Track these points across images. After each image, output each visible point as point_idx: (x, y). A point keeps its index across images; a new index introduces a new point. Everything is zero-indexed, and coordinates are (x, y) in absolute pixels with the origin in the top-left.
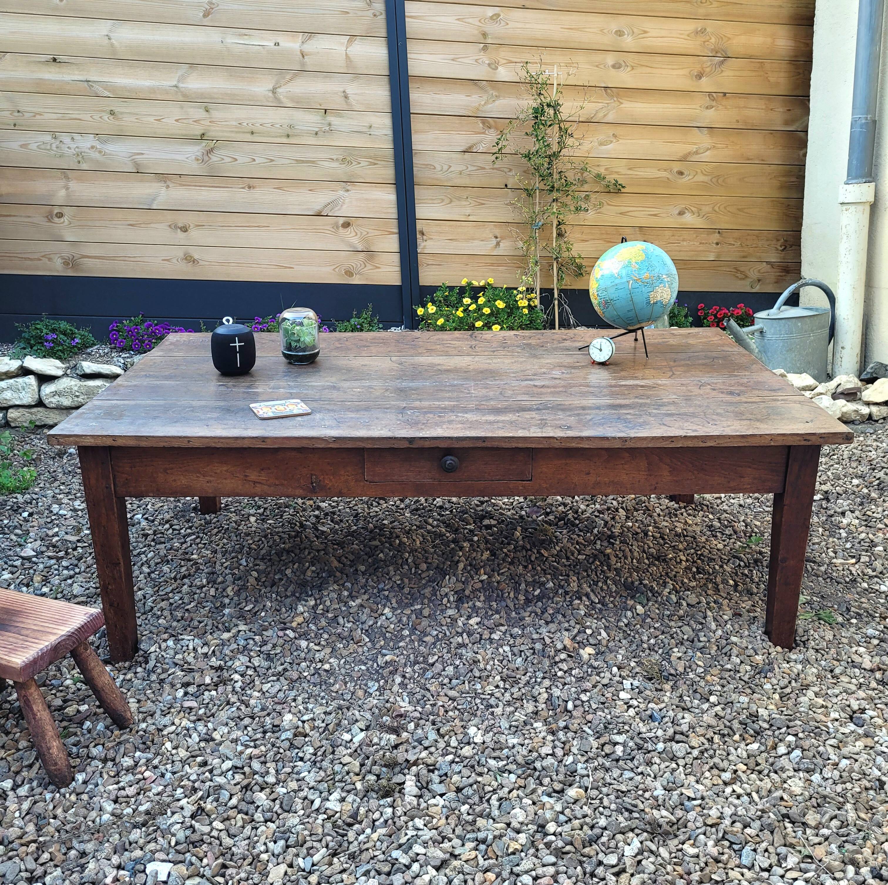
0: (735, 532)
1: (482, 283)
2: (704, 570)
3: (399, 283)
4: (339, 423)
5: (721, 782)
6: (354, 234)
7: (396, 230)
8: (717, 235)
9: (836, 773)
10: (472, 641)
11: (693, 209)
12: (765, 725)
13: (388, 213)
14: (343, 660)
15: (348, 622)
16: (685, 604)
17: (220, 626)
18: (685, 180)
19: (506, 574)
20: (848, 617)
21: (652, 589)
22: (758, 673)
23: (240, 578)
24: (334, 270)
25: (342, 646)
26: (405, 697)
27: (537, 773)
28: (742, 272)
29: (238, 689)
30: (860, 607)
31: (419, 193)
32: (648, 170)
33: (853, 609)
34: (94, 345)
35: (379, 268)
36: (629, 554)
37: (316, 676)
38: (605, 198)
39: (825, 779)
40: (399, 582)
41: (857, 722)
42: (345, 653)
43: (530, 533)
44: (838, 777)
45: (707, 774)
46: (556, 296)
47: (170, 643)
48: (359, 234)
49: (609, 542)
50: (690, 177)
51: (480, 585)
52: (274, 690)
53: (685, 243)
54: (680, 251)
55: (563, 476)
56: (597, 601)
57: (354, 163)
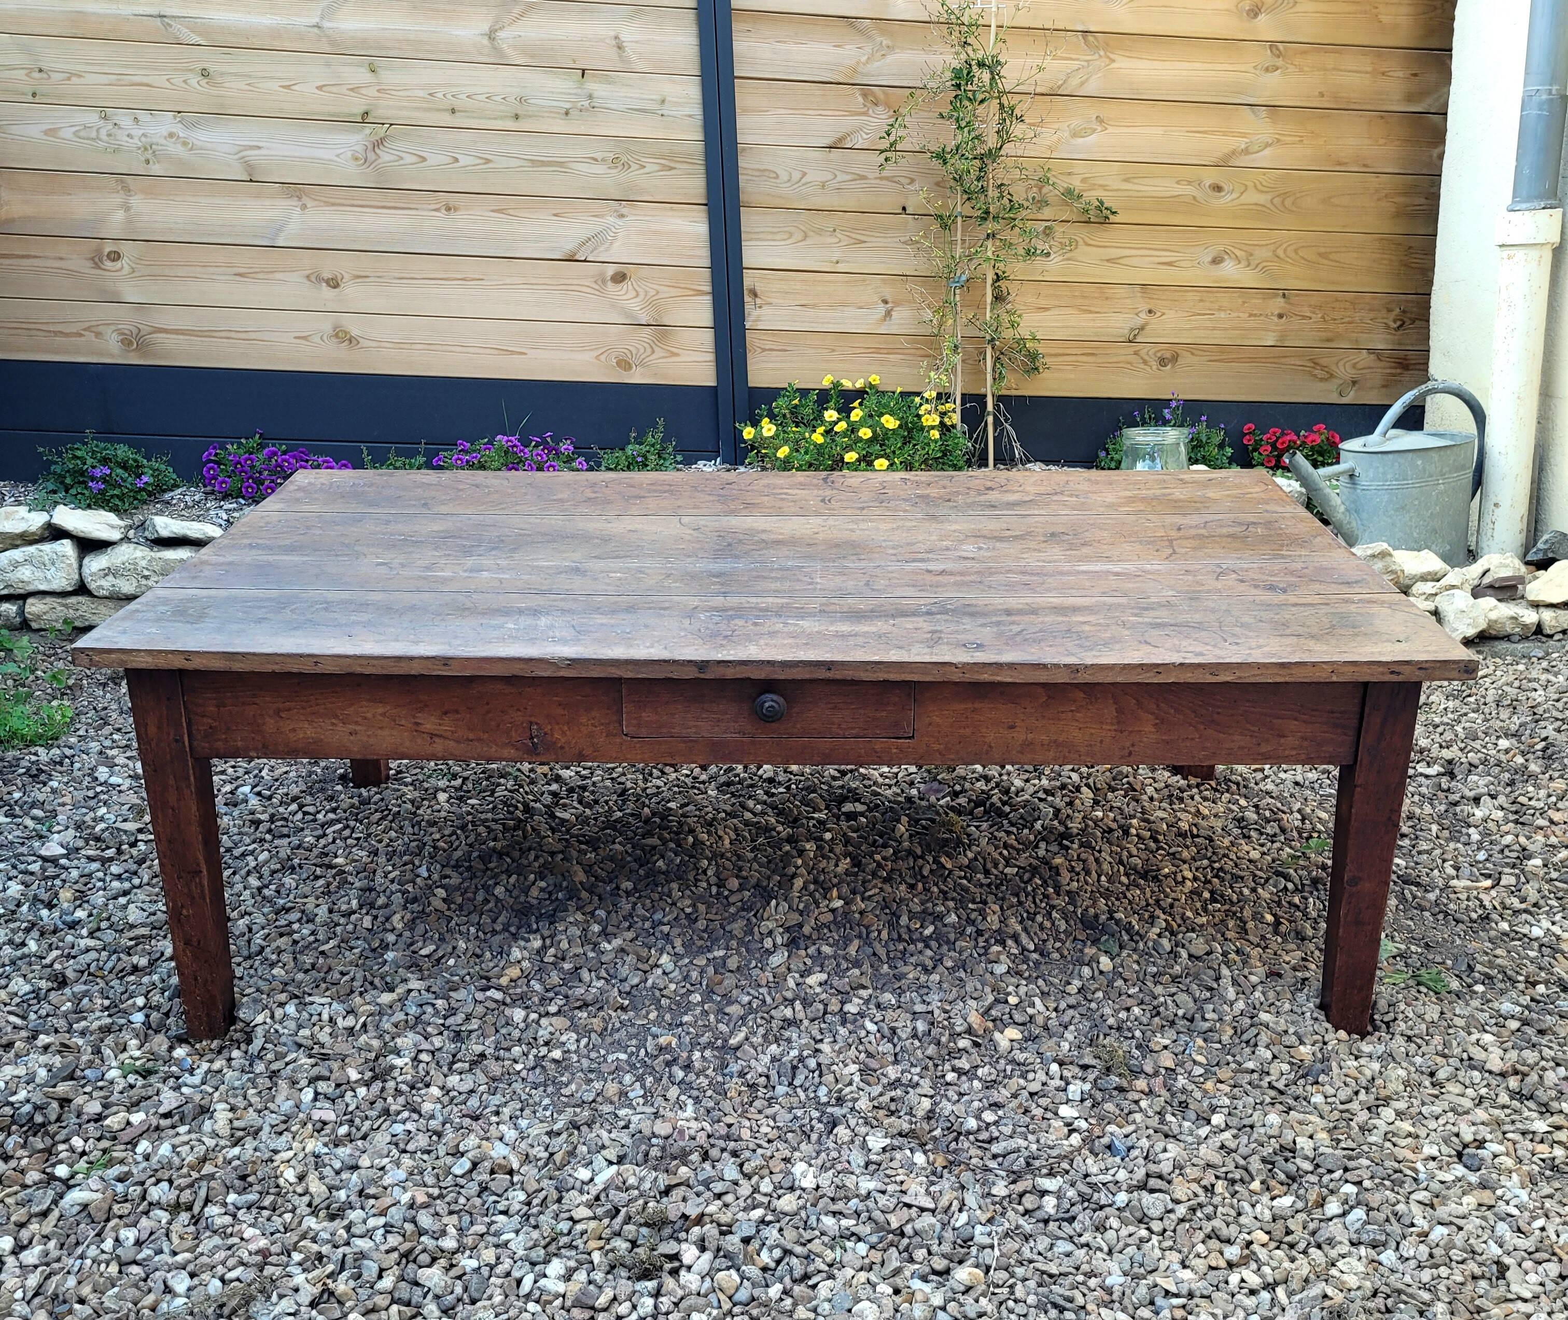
0: (1283, 830)
1: (859, 384)
2: (1222, 896)
3: (711, 382)
4: (580, 633)
5: (1222, 1264)
6: (633, 294)
7: (708, 288)
8: (1280, 300)
9: (1424, 1249)
10: (810, 1015)
11: (1238, 253)
12: (1307, 1166)
13: (693, 257)
14: (584, 1042)
15: (599, 978)
16: (1184, 954)
17: (377, 981)
18: (1226, 200)
19: (876, 899)
20: (1469, 981)
21: (1129, 929)
22: (1303, 1077)
23: (415, 900)
24: (597, 357)
25: (585, 1015)
27: (905, 1241)
28: (1323, 368)
30: (1491, 965)
31: (749, 221)
32: (1158, 182)
33: (1479, 967)
34: (176, 486)
35: (677, 355)
36: (1093, 866)
37: (538, 1071)
38: (1080, 233)
39: (1404, 1259)
40: (689, 910)
41: (1469, 1163)
43: (924, 827)
44: (1426, 1256)
45: (1200, 1249)
46: (990, 407)
47: (291, 1009)
48: (642, 293)
49: (1060, 844)
50: (1234, 195)
51: (830, 917)
53: (1222, 315)
54: (1214, 329)
55: (968, 731)
56: (1032, 947)
57: (634, 166)
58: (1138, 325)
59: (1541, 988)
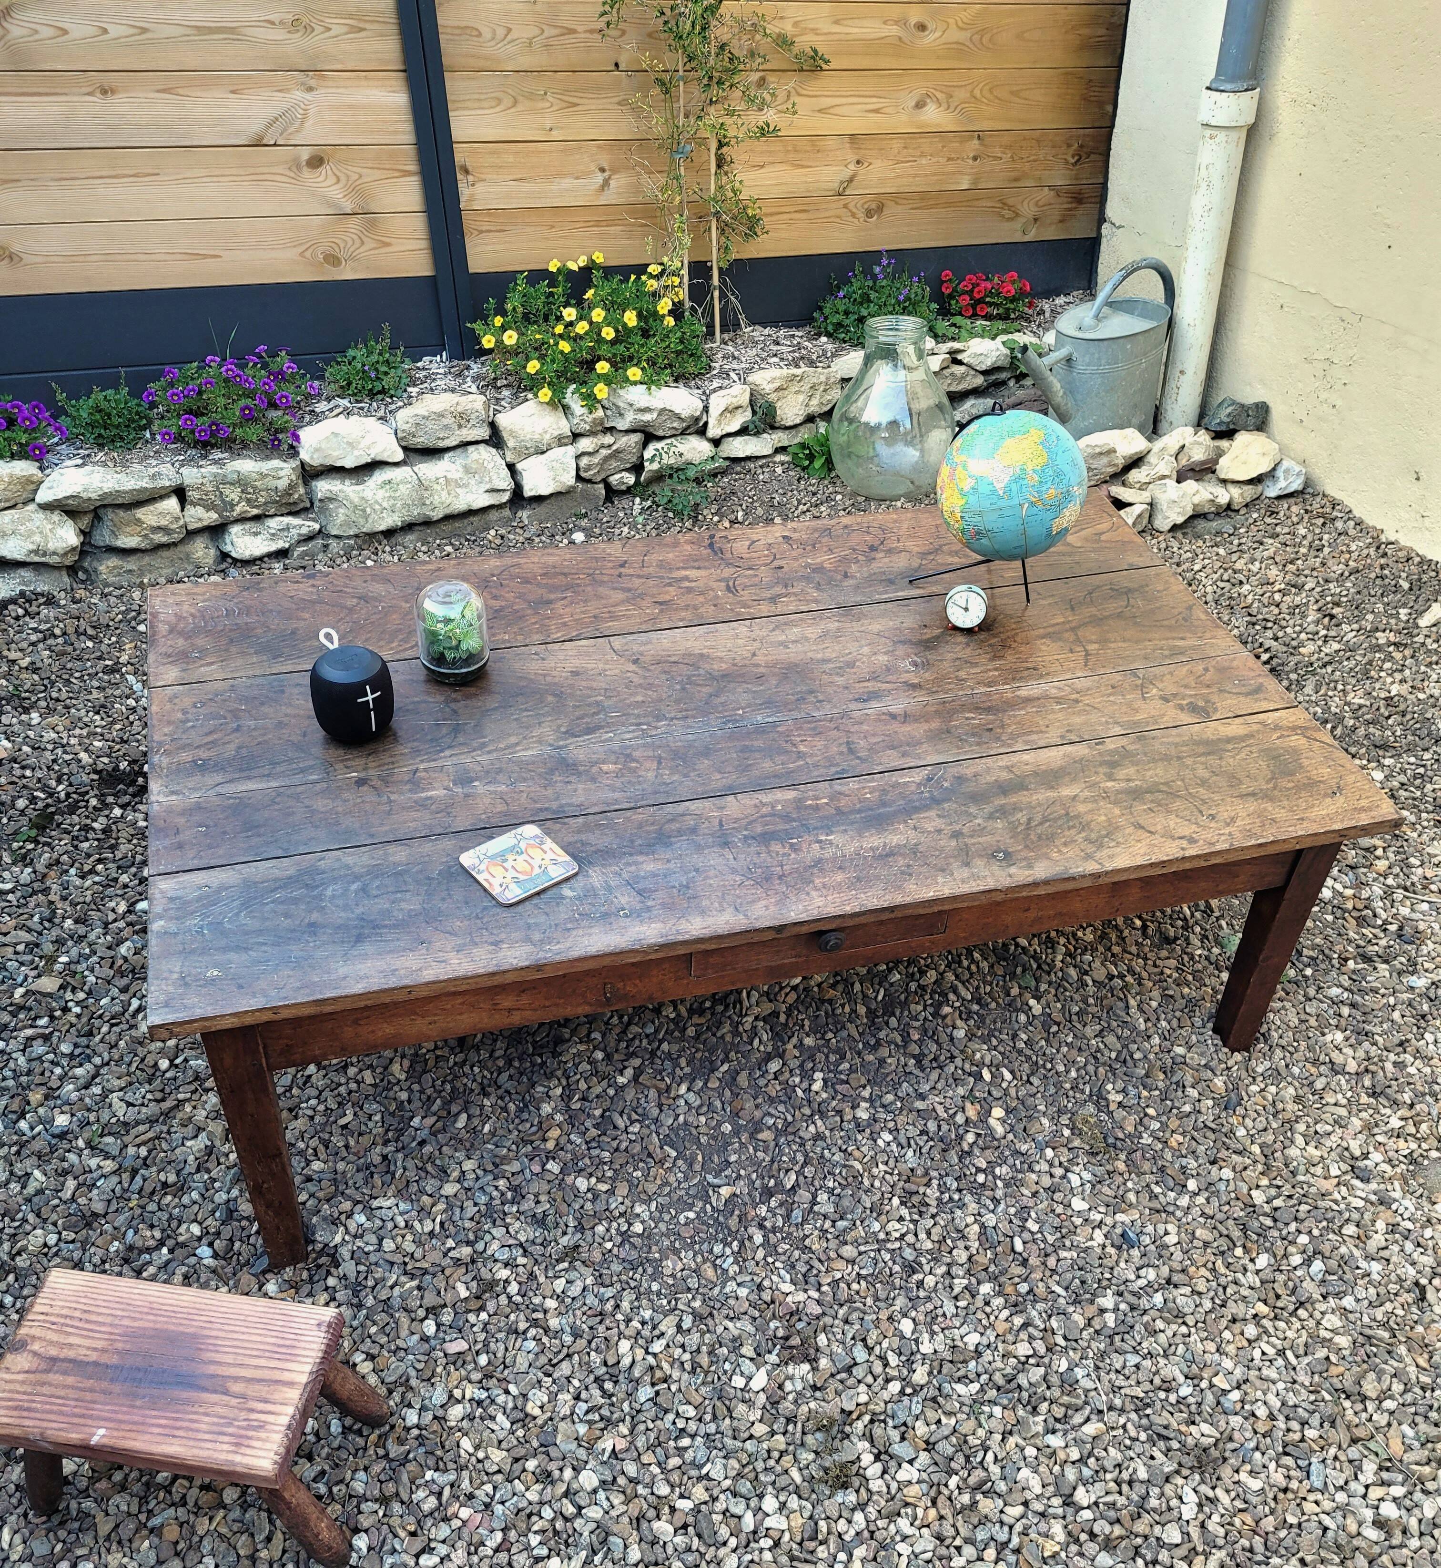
1: (581, 262)
3: (429, 272)
5: (1246, 1344)
6: (334, 180)
7: (413, 167)
8: (976, 142)
9: (1371, 1291)
10: (831, 1127)
11: (939, 95)
12: (1268, 1222)
13: (395, 132)
14: (653, 1205)
15: (632, 1122)
16: (1090, 983)
17: (429, 1170)
18: (929, 39)
20: (1302, 967)
21: (1036, 956)
22: (1225, 1110)
24: (302, 254)
25: (639, 1174)
26: (782, 1272)
27: (1025, 1393)
28: (1010, 207)
29: (518, 1299)
30: (1311, 945)
31: (455, 87)
32: (866, 23)
33: (1306, 952)
35: (388, 245)
37: (628, 1248)
38: (791, 82)
39: (1359, 1301)
40: (672, 1016)
41: (1361, 1176)
42: (651, 1188)
44: (1374, 1297)
45: (1227, 1335)
46: (716, 281)
47: (361, 1218)
48: (343, 178)
50: (937, 34)
52: (575, 1290)
53: (923, 161)
54: (916, 176)
56: (969, 997)
57: (318, 29)
58: (847, 178)
59: (1351, 964)
